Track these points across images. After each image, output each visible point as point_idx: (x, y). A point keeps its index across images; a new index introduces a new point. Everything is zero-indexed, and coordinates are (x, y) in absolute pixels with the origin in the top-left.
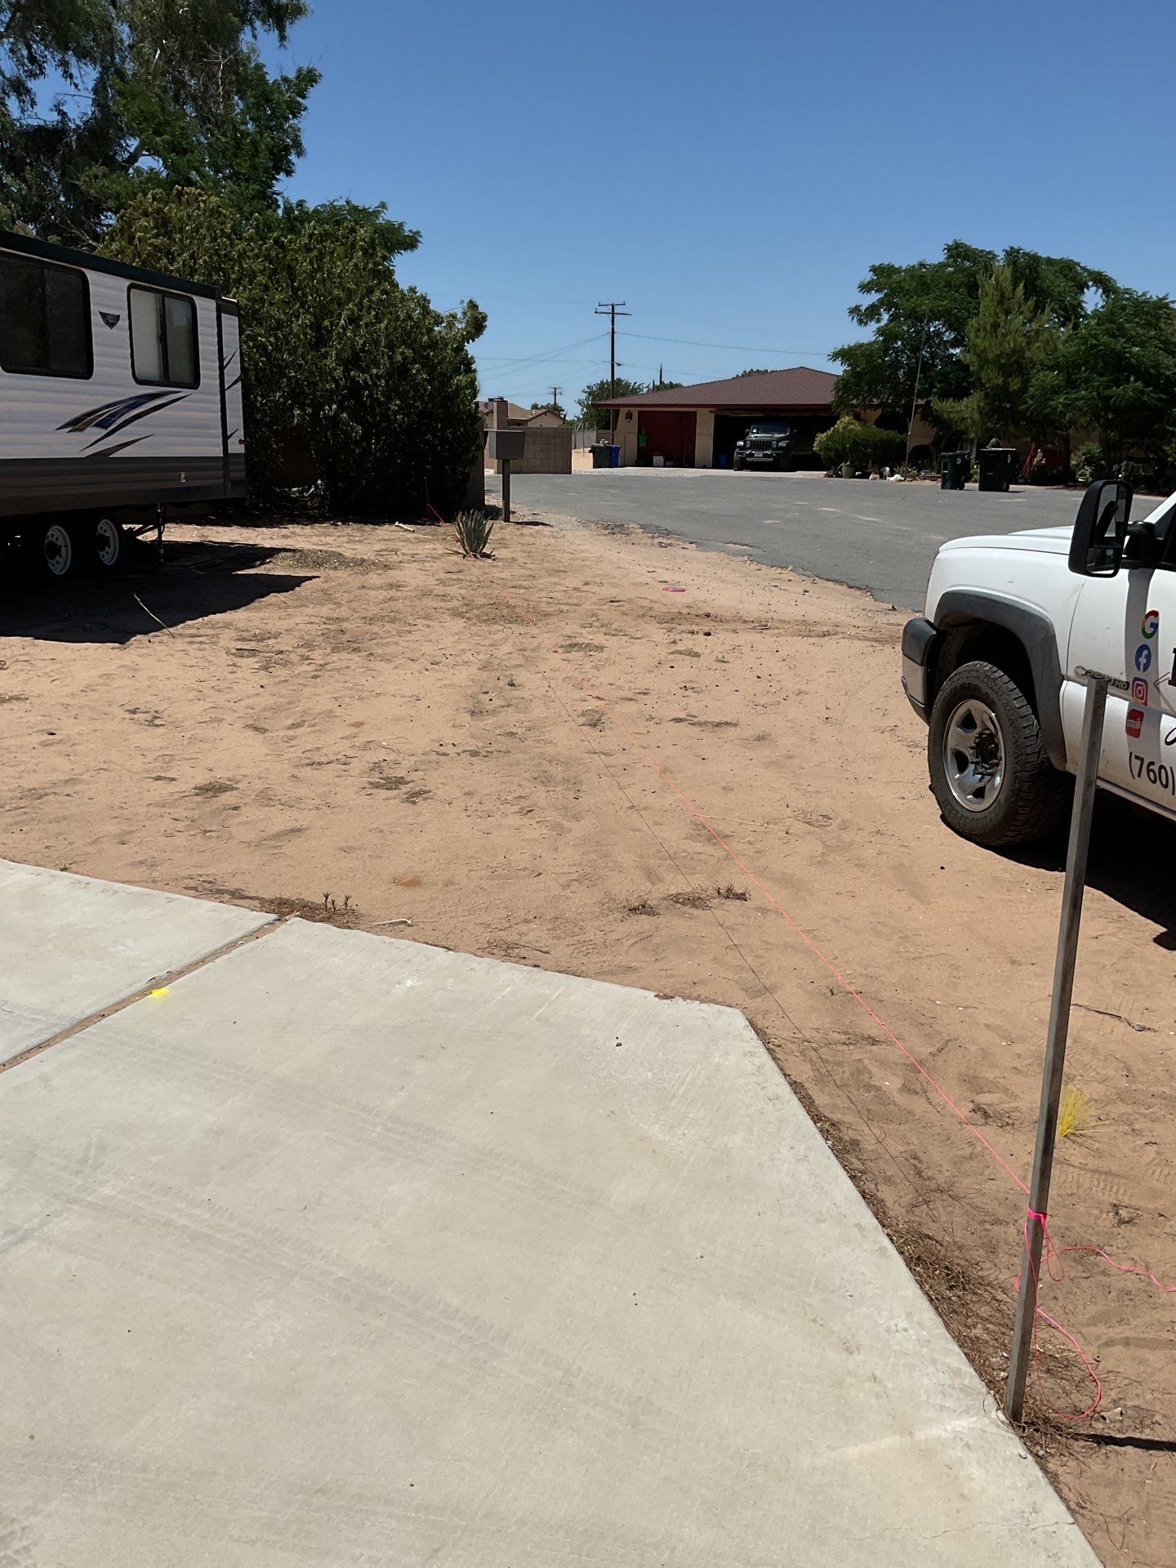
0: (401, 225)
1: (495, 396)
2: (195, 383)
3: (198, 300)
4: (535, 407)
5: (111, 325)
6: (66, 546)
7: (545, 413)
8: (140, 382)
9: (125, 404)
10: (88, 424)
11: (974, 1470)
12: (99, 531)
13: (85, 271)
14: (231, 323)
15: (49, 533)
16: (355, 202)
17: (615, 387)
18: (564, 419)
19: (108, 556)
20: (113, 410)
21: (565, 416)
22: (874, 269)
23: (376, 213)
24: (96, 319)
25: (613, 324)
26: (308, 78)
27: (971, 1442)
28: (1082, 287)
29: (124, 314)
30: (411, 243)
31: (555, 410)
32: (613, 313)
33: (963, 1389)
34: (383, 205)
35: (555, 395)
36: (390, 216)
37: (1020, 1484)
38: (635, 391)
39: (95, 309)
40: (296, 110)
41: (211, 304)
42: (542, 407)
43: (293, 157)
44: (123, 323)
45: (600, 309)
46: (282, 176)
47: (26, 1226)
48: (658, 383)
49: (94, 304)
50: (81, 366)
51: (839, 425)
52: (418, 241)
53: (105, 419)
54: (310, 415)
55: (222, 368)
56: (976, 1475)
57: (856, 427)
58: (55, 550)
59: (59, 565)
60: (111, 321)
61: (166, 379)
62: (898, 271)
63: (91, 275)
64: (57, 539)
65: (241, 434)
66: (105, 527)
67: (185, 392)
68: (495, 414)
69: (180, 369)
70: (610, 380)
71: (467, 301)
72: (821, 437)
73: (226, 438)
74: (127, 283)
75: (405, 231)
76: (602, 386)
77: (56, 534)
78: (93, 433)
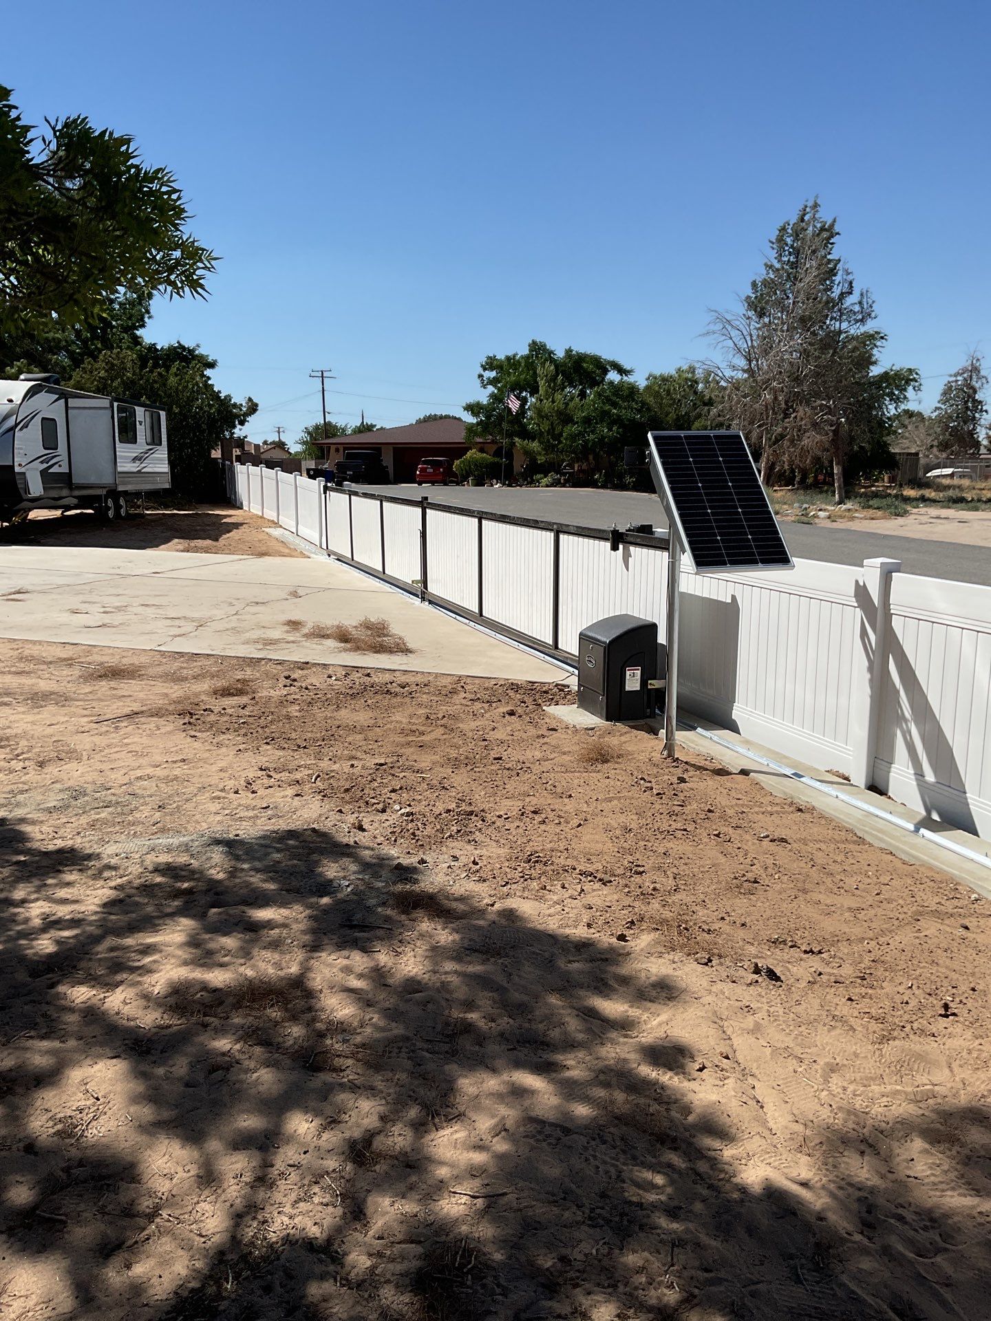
0: (208, 355)
2: (160, 444)
3: (161, 412)
4: (265, 443)
5: (141, 424)
7: (274, 448)
8: (147, 444)
9: (144, 453)
10: (136, 460)
17: (327, 430)
18: (288, 452)
19: (122, 512)
20: (142, 455)
21: (288, 449)
23: (194, 350)
24: (137, 422)
25: (323, 385)
28: (605, 372)
29: (143, 420)
31: (281, 445)
32: (322, 377)
38: (343, 432)
39: (137, 419)
44: (143, 423)
45: (313, 374)
48: (359, 426)
51: (469, 454)
52: (216, 365)
53: (140, 458)
57: (479, 455)
58: (110, 509)
59: (111, 514)
60: (140, 422)
61: (153, 443)
66: (122, 502)
67: (158, 447)
70: (322, 422)
71: (248, 398)
72: (457, 462)
74: (144, 409)
75: (210, 360)
76: (317, 427)
77: (110, 502)
78: (138, 463)
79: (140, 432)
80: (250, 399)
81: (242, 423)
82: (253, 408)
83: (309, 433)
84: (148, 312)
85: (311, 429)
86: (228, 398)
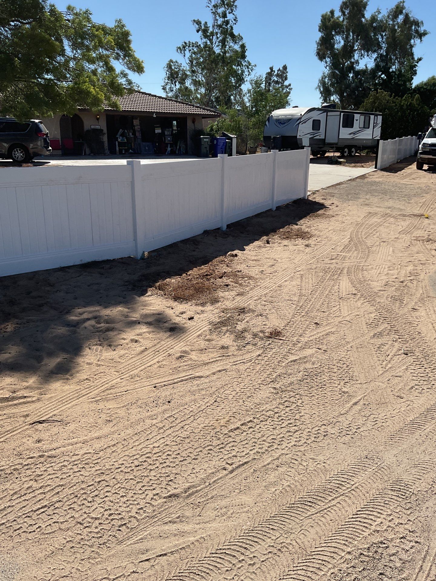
2: (369, 128)
3: (371, 116)
6: (347, 152)
8: (360, 128)
19: (353, 154)
24: (355, 120)
41: (373, 116)
44: (359, 120)
49: (355, 118)
53: (354, 133)
55: (374, 125)
58: (345, 152)
59: (346, 154)
60: (357, 120)
61: (364, 128)
63: (355, 115)
66: (353, 150)
67: (367, 129)
69: (367, 126)
73: (373, 136)
74: (360, 115)
77: (346, 150)
78: (352, 135)
79: (356, 124)
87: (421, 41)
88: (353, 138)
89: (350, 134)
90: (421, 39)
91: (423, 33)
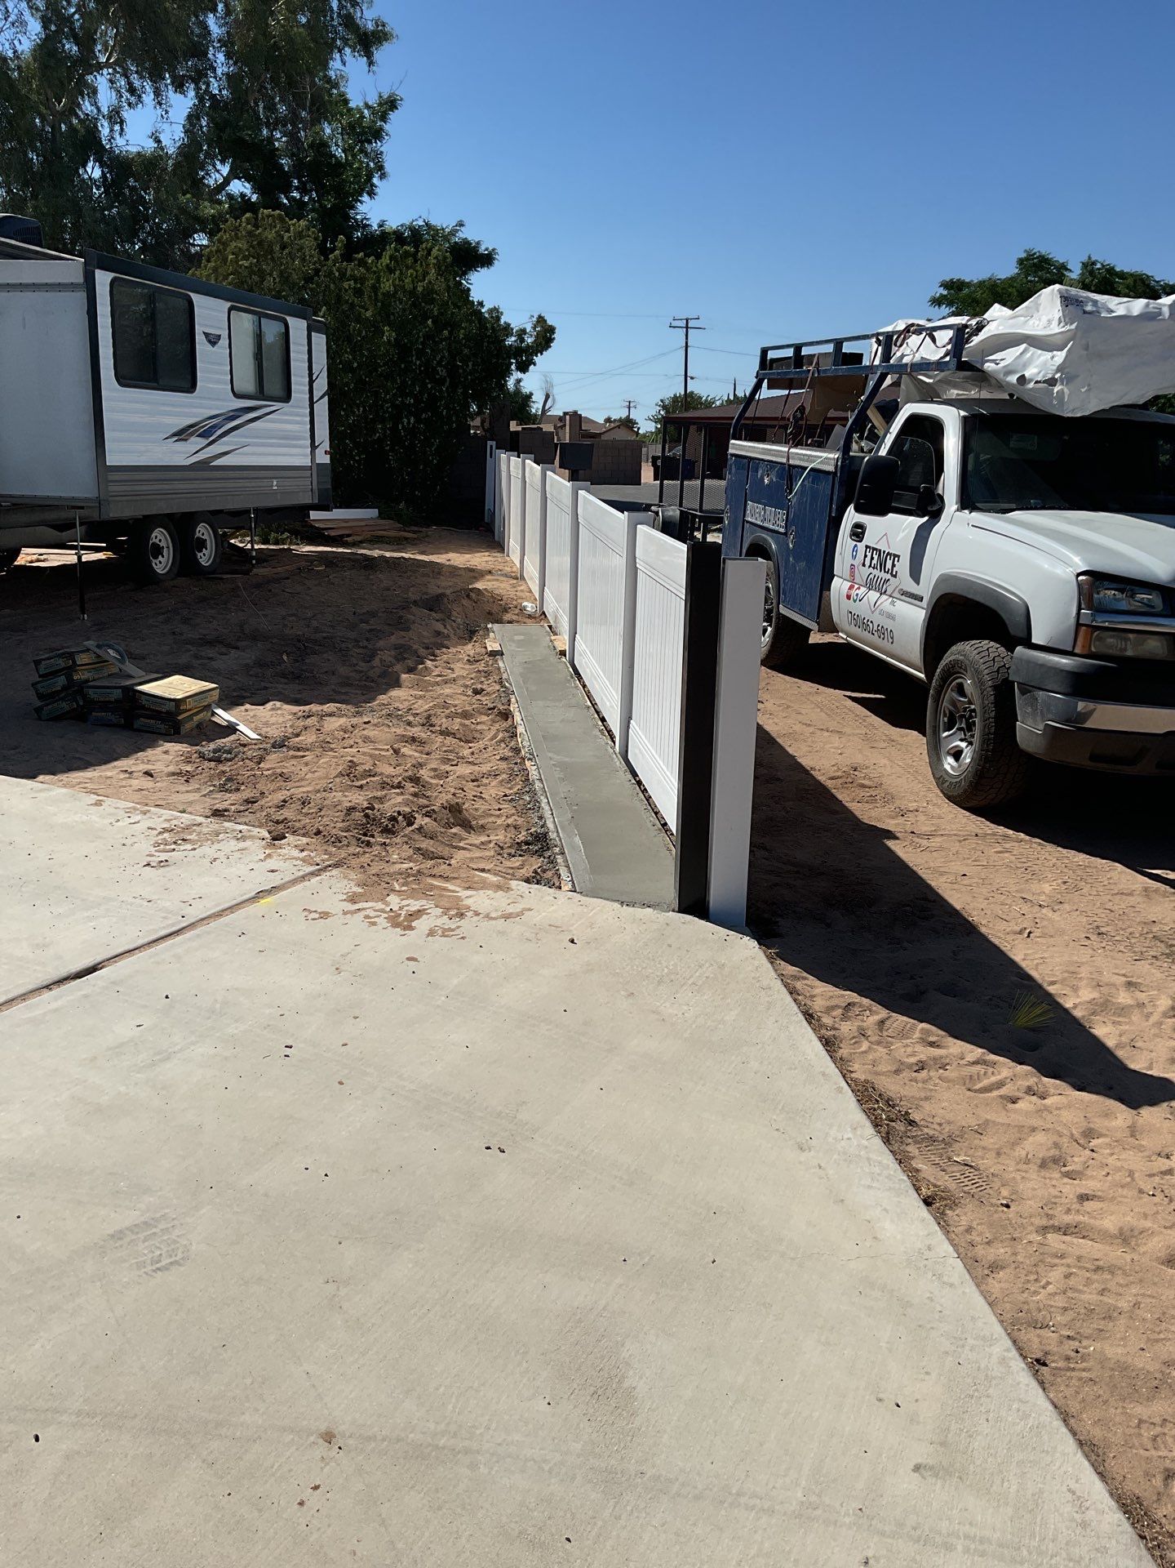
0: (478, 243)
1: (570, 409)
2: (286, 397)
3: (289, 319)
5: (213, 343)
6: (168, 547)
7: (619, 427)
8: (237, 396)
9: (224, 417)
10: (192, 434)
11: (887, 1225)
12: (198, 535)
13: (191, 294)
14: (320, 341)
15: (153, 535)
16: (433, 222)
17: (688, 400)
18: (637, 433)
19: (205, 558)
20: (214, 421)
21: (639, 429)
22: (945, 285)
23: (453, 232)
24: (200, 338)
25: (687, 338)
26: (390, 104)
27: (888, 1208)
29: (225, 334)
30: (487, 260)
31: (628, 423)
32: (687, 327)
33: (889, 1177)
34: (461, 224)
35: (629, 408)
36: (469, 234)
37: (921, 1233)
38: (708, 404)
39: (199, 330)
40: (378, 134)
41: (304, 324)
42: (615, 420)
43: (375, 181)
44: (224, 342)
45: (674, 324)
46: (365, 198)
47: (170, 1050)
48: (732, 398)
49: (199, 324)
50: (185, 380)
52: (494, 259)
53: (206, 430)
54: (390, 429)
55: (311, 382)
56: (889, 1228)
58: (157, 551)
59: (161, 565)
60: (213, 340)
61: (261, 393)
62: (969, 285)
63: (196, 298)
64: (160, 541)
65: (326, 446)
66: (203, 531)
67: (278, 405)
68: (568, 427)
69: (273, 386)
70: (683, 393)
71: (536, 316)
73: (313, 447)
74: (229, 304)
75: (482, 249)
76: (675, 399)
77: (159, 536)
78: (196, 443)
79: (210, 362)
80: (541, 320)
81: (523, 368)
82: (545, 336)
83: (664, 407)
84: (380, 168)
85: (667, 402)
86: (496, 313)
87: (371, 63)
88: (204, 465)
89: (182, 434)
90: (369, 55)
91: (373, 32)
